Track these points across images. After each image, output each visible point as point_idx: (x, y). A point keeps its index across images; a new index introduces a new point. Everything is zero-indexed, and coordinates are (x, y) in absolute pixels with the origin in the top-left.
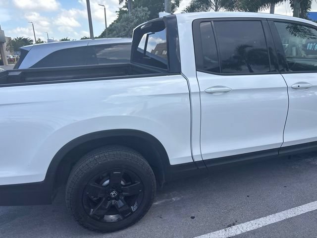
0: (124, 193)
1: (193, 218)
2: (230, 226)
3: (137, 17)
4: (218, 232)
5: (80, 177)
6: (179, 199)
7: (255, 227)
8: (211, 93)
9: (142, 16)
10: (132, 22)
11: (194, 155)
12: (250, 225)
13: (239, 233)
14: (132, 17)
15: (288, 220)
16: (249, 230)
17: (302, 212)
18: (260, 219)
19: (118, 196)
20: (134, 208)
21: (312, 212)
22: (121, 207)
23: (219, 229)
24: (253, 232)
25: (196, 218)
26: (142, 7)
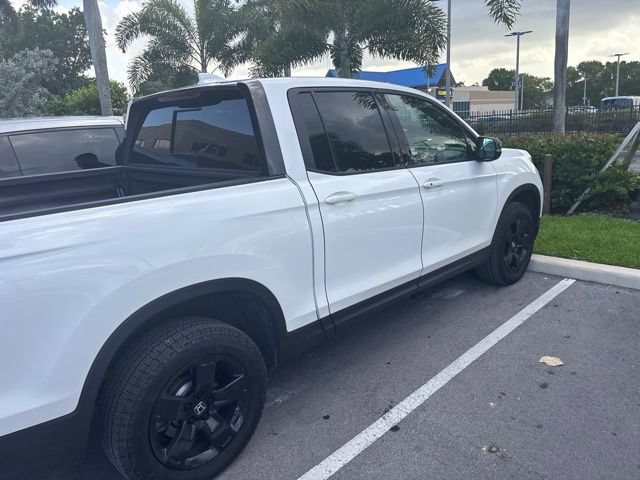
0: (216, 403)
1: (327, 417)
2: (387, 411)
3: (28, 70)
4: (375, 424)
5: (146, 386)
6: (287, 397)
7: (419, 401)
8: (332, 204)
9: (42, 68)
10: (17, 80)
11: (319, 307)
12: (413, 400)
13: (404, 416)
14: (16, 69)
15: (455, 379)
16: (414, 408)
17: (467, 364)
18: (421, 388)
19: (207, 411)
20: (236, 427)
21: (477, 360)
22: (216, 430)
23: (374, 420)
24: (422, 408)
25: (332, 417)
26: (38, 48)
